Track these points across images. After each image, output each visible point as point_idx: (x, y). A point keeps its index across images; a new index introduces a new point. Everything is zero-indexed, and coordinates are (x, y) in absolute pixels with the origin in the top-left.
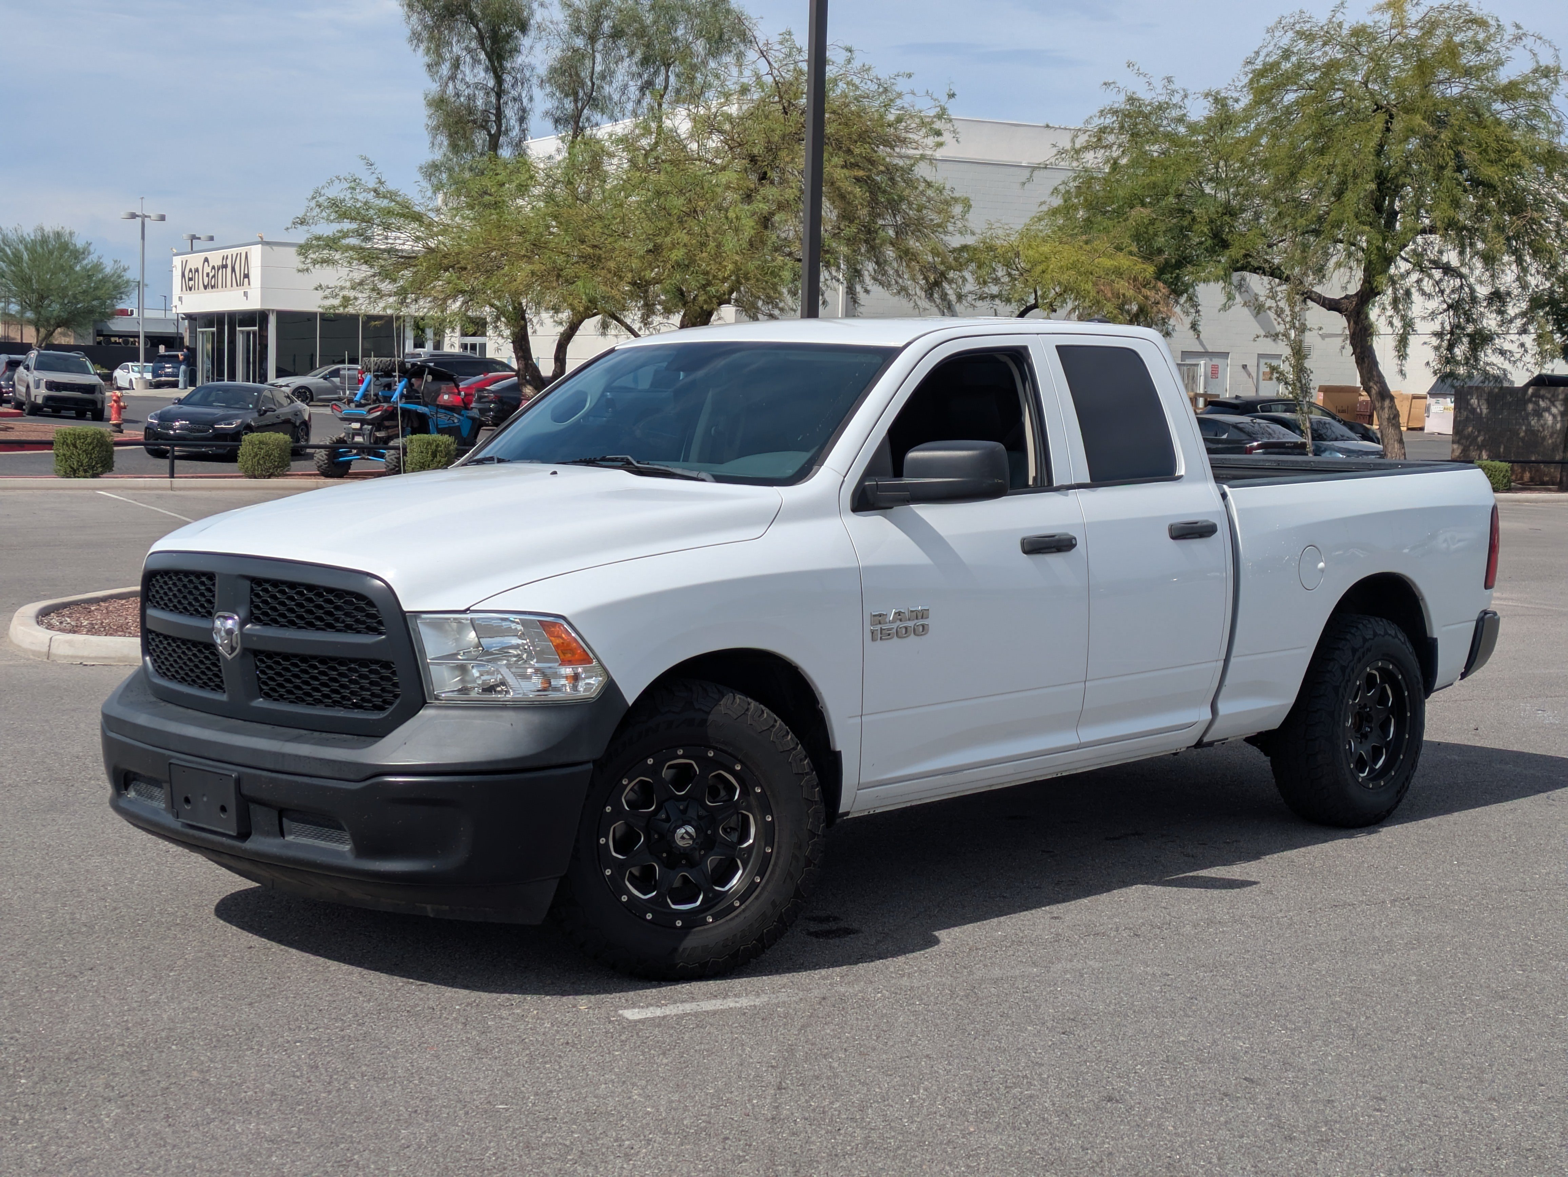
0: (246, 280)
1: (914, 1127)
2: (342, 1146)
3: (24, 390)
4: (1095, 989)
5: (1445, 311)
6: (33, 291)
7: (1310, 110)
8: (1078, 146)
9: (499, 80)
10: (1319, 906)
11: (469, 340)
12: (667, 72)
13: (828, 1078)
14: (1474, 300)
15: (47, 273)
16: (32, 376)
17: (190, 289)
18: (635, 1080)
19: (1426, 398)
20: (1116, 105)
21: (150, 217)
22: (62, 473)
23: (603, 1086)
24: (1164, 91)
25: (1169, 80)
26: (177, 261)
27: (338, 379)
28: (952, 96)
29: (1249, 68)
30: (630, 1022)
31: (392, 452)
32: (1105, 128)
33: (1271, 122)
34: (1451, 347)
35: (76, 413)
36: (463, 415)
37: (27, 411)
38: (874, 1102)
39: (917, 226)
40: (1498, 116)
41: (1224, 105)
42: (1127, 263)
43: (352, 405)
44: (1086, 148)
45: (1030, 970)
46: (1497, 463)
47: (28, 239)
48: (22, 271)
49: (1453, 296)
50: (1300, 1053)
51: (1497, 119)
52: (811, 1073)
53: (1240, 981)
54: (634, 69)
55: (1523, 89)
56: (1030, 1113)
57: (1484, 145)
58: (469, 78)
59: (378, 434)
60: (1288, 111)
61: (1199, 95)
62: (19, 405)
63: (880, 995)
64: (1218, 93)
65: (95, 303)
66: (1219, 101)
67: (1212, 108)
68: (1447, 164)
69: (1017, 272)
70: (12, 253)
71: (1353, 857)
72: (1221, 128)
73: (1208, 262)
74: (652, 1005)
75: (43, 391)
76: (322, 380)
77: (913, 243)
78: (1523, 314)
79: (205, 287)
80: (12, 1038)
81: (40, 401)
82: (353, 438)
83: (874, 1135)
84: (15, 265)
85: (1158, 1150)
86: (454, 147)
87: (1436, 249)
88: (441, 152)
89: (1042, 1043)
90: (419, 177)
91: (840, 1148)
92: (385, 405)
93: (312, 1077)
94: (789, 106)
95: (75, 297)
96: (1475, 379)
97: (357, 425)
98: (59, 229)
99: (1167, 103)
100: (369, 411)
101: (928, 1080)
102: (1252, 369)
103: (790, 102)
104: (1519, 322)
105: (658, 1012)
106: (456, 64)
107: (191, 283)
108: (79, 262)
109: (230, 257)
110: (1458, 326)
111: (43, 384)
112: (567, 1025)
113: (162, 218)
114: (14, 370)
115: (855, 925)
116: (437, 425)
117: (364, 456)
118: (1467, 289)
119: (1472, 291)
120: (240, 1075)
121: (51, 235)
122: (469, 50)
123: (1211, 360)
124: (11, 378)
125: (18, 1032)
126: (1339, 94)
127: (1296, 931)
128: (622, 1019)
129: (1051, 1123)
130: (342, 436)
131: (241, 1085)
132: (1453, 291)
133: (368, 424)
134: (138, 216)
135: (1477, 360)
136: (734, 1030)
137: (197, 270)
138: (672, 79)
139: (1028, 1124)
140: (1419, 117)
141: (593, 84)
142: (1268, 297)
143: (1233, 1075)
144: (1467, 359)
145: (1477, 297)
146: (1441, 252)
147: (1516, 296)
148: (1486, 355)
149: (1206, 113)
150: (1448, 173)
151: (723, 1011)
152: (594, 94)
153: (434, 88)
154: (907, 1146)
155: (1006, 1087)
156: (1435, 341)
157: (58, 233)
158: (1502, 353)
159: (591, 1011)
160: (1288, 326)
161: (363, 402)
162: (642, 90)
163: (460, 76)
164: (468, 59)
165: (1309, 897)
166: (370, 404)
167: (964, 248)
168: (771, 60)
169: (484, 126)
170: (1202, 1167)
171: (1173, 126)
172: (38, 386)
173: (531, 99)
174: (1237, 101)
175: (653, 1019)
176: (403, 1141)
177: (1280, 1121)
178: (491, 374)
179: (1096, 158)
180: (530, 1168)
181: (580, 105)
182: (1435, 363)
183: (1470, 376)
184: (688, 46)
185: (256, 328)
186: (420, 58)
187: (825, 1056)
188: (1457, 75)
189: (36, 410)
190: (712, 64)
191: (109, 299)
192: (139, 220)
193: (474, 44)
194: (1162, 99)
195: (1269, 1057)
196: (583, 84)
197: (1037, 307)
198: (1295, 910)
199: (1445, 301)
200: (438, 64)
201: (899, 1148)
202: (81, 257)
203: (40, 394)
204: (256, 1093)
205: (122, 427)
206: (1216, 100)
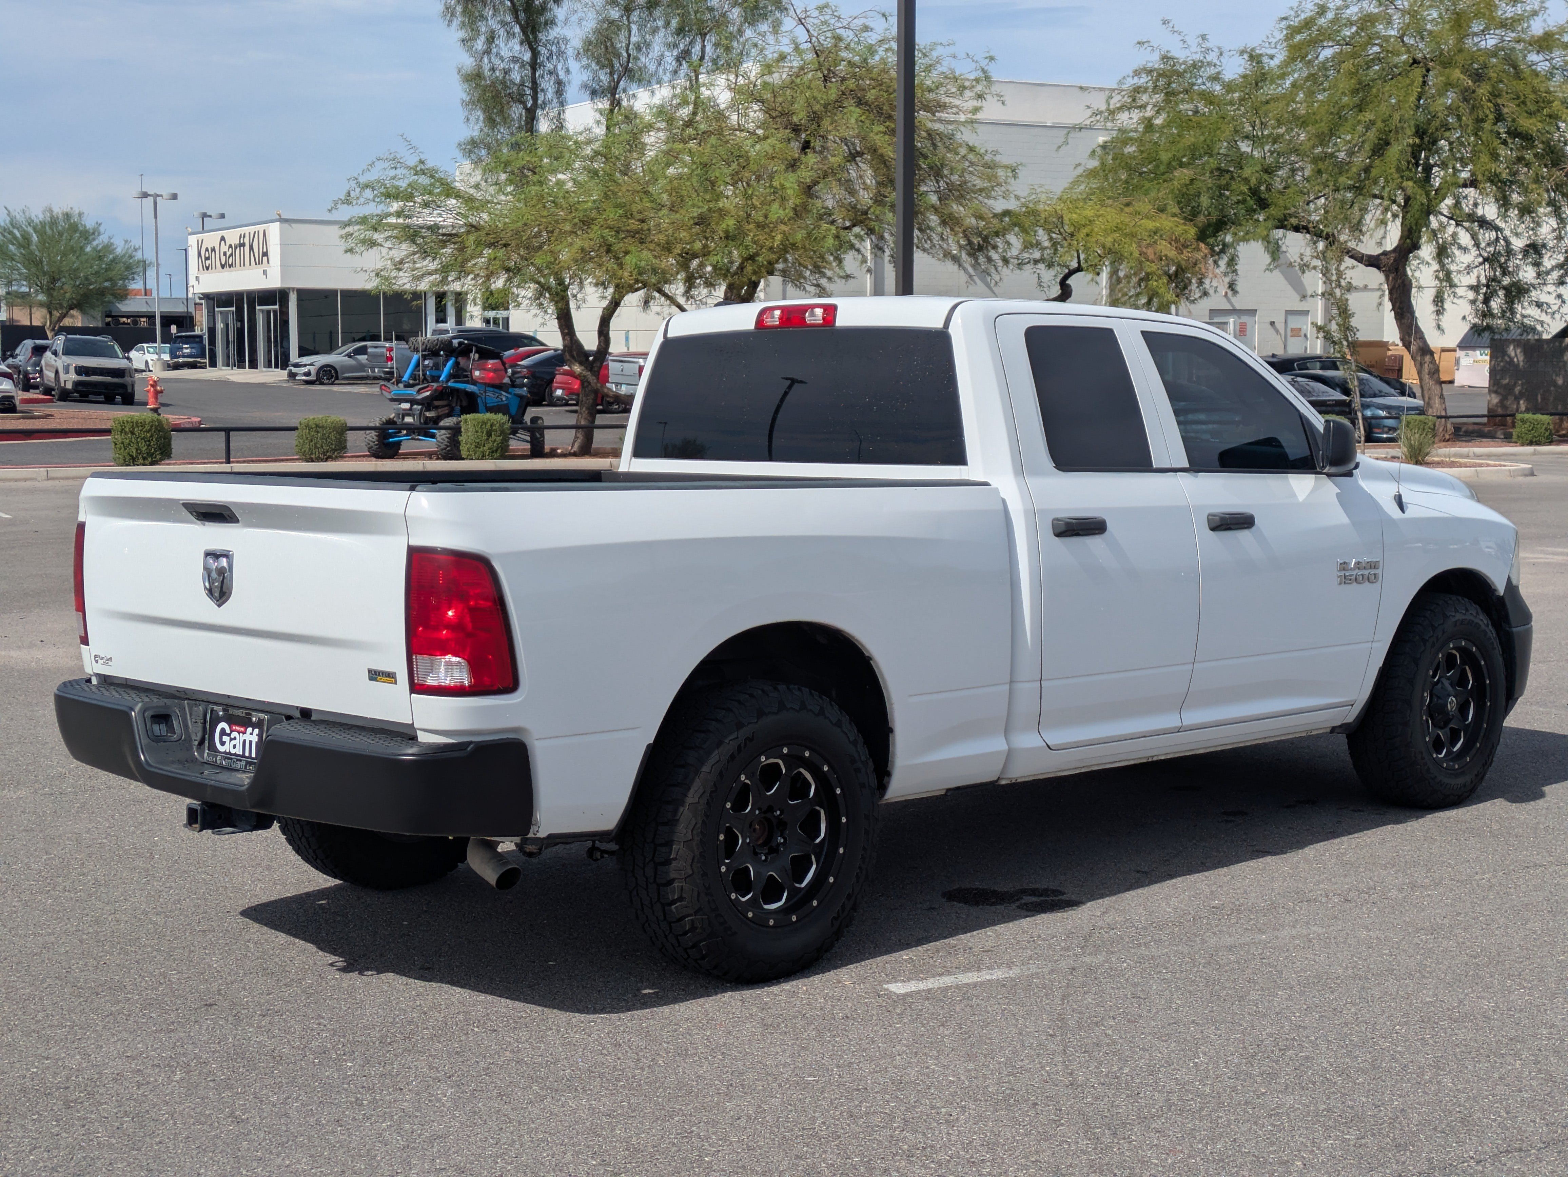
0: (265, 258)
1: (1208, 1090)
2: (677, 1119)
3: (52, 375)
4: (1328, 953)
5: (1481, 264)
6: (44, 274)
7: (1348, 66)
8: (1112, 107)
9: (535, 54)
10: (1511, 868)
11: (491, 314)
12: (704, 41)
13: (1108, 1045)
14: (1509, 252)
15: (57, 254)
16: (60, 362)
17: (207, 268)
18: (927, 1051)
19: (1455, 351)
20: (1150, 65)
21: (161, 196)
22: (121, 461)
23: (898, 1057)
24: (1199, 50)
25: (1204, 37)
26: (193, 240)
27: (366, 357)
28: (992, 59)
29: (1284, 24)
30: (898, 995)
31: (443, 432)
32: (1140, 87)
33: (1307, 79)
34: (1486, 301)
35: (105, 398)
36: (510, 393)
37: (57, 397)
38: (1161, 1066)
39: (960, 192)
40: (1534, 67)
41: (1259, 62)
42: (1170, 224)
43: (401, 385)
44: (1121, 109)
45: (1259, 936)
46: (1539, 417)
47: (36, 221)
48: (32, 253)
49: (1488, 249)
50: (1546, 1010)
51: (1534, 71)
52: (1090, 1041)
53: (1463, 943)
54: (670, 39)
55: (1558, 39)
56: (1312, 1074)
57: (1523, 97)
58: (505, 53)
59: (428, 414)
60: (1324, 67)
61: (1234, 53)
62: (48, 391)
63: (1125, 964)
64: (1253, 50)
65: (107, 284)
66: (1254, 58)
67: (1247, 66)
68: (1487, 116)
69: (1059, 237)
70: (22, 236)
71: (1526, 818)
72: (1257, 84)
73: (1247, 221)
74: (912, 979)
75: (73, 376)
76: (346, 358)
77: (956, 208)
78: (1560, 266)
79: (223, 266)
80: (319, 1024)
81: (69, 386)
82: (403, 419)
83: (1174, 1098)
84: (24, 248)
85: (1446, 1106)
86: (491, 122)
87: (1471, 202)
88: (477, 127)
89: (1298, 1007)
90: (458, 154)
91: (1146, 1110)
92: (435, 385)
93: (620, 1055)
94: (829, 73)
95: (87, 279)
96: (1513, 332)
97: (407, 406)
98: (68, 210)
99: (1201, 61)
100: (419, 392)
101: (1203, 1044)
102: (1280, 326)
103: (829, 70)
104: (1555, 275)
105: (922, 986)
106: (491, 38)
107: (208, 262)
108: (90, 243)
109: (247, 236)
110: (1494, 279)
111: (72, 369)
112: (839, 1000)
113: (174, 197)
114: (41, 356)
115: (1074, 897)
116: (486, 403)
117: (414, 436)
118: (1502, 242)
119: (1508, 243)
120: (551, 1055)
121: (60, 216)
122: (503, 24)
123: (1239, 318)
124: (38, 364)
125: (323, 1018)
126: (1376, 49)
127: (1498, 893)
128: (890, 994)
129: (1335, 1083)
130: (392, 416)
131: (555, 1063)
132: (1488, 245)
133: (418, 404)
134: (150, 195)
135: (1513, 313)
136: (1000, 1001)
137: (213, 249)
138: (709, 49)
139: (1314, 1084)
140: (1457, 71)
141: (629, 55)
142: (1313, 257)
143: (1490, 1033)
144: (1503, 312)
145: (1513, 249)
146: (1476, 205)
147: (1551, 248)
148: (1523, 308)
149: (1241, 71)
150: (1487, 126)
151: (982, 984)
152: (630, 65)
153: (468, 62)
154: (1208, 1107)
155: (1280, 1050)
156: (1471, 295)
157: (67, 214)
158: (1539, 305)
159: (857, 987)
160: (1334, 285)
161: (411, 382)
162: (678, 59)
163: (494, 50)
164: (502, 32)
165: (1499, 860)
166: (418, 384)
167: (1006, 213)
168: (809, 27)
169: (520, 99)
170: (1495, 1120)
171: (1208, 84)
172: (67, 371)
173: (568, 71)
174: (1272, 57)
175: (919, 992)
176: (732, 1113)
177: (1551, 1075)
178: (521, 349)
179: (1130, 118)
180: (862, 1136)
181: (616, 76)
182: (1471, 317)
183: (1507, 330)
184: (724, 15)
185: (277, 307)
186: (455, 33)
187: (1096, 1024)
188: (1492, 27)
189: (65, 396)
190: (749, 33)
191: (121, 279)
192: (151, 199)
193: (508, 18)
194: (1197, 57)
195: (1518, 1015)
196: (618, 55)
197: (1082, 270)
198: (1489, 872)
199: (1481, 255)
200: (473, 39)
201: (1202, 1109)
202: (91, 238)
203: (69, 379)
204: (573, 1070)
205: (160, 411)
206: (1252, 57)
